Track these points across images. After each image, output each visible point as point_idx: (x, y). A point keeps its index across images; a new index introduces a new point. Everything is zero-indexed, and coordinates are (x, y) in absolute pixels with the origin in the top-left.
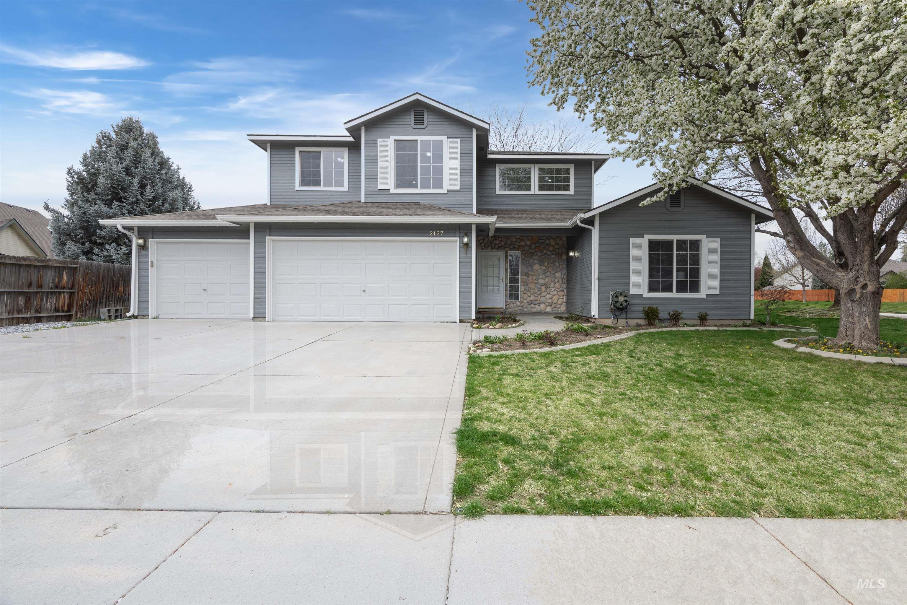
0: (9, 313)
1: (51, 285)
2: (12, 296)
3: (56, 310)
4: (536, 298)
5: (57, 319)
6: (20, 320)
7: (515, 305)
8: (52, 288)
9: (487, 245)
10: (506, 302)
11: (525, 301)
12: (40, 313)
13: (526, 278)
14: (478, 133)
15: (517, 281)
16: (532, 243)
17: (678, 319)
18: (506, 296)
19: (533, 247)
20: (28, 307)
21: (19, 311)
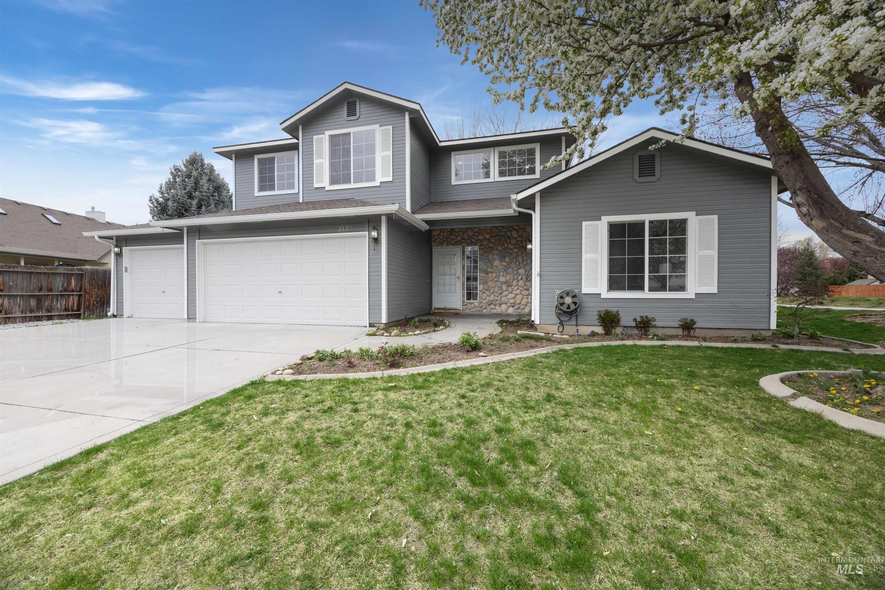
0: (22, 313)
1: (60, 289)
2: (25, 298)
3: (66, 310)
4: (496, 298)
5: (68, 317)
6: (33, 318)
7: (473, 305)
8: (61, 292)
9: (442, 241)
10: (463, 302)
11: (484, 301)
12: (51, 312)
13: (485, 275)
14: (411, 116)
15: (475, 279)
16: (491, 237)
17: (648, 327)
18: (463, 296)
19: (493, 240)
20: (39, 307)
21: (31, 311)
